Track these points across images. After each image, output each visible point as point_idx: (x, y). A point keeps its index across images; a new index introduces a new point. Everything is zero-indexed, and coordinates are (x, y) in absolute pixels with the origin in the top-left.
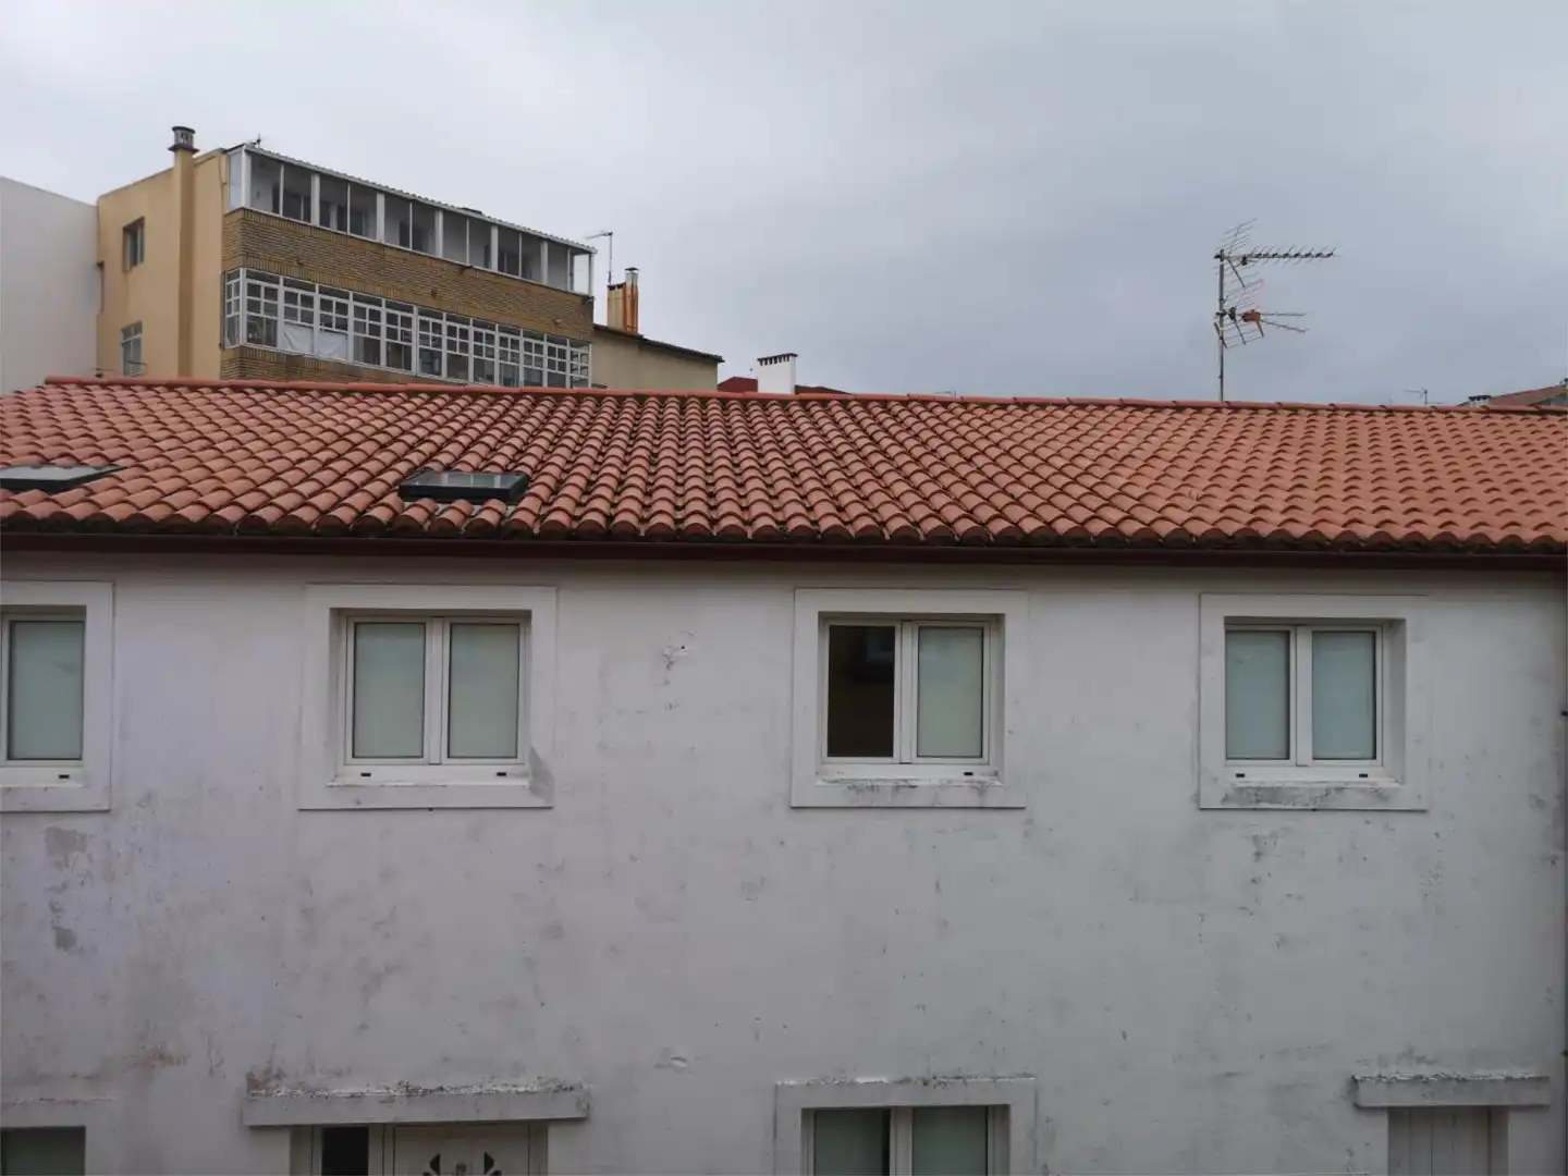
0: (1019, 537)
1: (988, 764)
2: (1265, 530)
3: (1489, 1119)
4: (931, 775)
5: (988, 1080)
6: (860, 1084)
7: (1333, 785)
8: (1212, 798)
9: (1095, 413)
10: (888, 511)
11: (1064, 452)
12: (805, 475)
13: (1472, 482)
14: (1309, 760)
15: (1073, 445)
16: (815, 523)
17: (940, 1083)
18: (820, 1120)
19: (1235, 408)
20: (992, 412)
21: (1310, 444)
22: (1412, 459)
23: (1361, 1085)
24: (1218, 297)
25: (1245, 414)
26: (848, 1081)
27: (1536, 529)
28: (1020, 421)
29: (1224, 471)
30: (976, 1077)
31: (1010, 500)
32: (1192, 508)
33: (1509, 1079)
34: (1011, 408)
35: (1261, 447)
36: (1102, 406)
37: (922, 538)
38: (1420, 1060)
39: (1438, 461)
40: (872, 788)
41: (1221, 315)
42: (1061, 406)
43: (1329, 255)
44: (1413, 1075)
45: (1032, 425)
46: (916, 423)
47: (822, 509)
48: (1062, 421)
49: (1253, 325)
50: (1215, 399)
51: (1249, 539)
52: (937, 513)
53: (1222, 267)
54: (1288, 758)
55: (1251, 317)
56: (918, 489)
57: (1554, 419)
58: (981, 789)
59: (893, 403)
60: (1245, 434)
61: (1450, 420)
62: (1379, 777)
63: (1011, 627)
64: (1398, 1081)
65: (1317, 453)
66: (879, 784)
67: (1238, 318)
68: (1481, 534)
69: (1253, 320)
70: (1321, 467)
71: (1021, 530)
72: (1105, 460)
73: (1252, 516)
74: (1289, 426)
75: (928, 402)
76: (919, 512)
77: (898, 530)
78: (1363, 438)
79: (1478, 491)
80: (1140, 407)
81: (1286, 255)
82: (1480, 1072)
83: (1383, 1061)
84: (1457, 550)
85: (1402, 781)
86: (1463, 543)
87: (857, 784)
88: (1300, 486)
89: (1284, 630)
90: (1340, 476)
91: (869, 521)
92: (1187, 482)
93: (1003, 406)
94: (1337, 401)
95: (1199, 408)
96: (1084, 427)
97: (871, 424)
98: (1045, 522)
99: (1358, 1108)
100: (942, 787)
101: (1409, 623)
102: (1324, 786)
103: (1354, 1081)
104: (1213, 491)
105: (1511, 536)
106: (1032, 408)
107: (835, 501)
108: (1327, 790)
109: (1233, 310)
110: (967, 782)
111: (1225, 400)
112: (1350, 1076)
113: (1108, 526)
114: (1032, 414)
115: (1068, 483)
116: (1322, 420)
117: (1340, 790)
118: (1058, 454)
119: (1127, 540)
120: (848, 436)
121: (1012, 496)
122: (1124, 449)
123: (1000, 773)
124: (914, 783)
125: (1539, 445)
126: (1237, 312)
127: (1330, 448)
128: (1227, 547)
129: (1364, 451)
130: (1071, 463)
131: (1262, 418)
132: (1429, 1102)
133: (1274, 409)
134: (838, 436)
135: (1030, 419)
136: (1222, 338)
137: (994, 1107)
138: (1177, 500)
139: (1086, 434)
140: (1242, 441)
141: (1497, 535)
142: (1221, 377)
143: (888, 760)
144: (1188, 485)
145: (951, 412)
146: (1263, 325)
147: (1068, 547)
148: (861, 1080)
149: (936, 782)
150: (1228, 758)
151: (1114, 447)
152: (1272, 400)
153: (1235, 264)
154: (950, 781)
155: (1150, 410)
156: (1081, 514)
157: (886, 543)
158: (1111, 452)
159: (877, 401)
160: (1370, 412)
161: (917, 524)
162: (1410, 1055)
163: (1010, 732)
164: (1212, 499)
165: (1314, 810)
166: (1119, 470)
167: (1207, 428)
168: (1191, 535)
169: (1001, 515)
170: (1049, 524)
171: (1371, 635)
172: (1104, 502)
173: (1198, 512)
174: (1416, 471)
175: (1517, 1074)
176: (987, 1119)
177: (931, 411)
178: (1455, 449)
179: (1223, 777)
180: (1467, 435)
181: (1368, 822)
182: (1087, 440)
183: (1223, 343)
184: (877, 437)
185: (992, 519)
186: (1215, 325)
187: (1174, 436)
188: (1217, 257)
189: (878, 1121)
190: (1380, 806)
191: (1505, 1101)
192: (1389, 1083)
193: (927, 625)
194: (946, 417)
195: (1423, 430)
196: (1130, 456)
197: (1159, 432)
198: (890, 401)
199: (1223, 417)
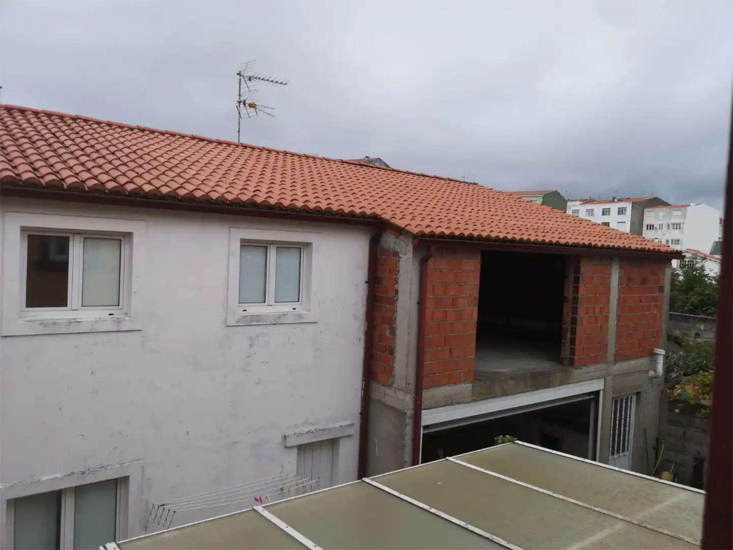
0: (142, 193)
1: (122, 309)
2: (259, 200)
3: (333, 443)
4: (89, 316)
5: (118, 465)
6: (44, 481)
7: (281, 314)
8: (232, 321)
9: (180, 139)
10: (65, 173)
11: (164, 155)
12: (10, 149)
13: (338, 188)
14: (273, 303)
15: (169, 153)
16: (19, 175)
17: (91, 471)
18: (17, 504)
19: (245, 147)
20: (125, 131)
21: (276, 166)
22: (316, 177)
23: (288, 439)
24: (238, 94)
25: (249, 150)
26: (37, 480)
27: (360, 208)
28: (141, 137)
29: (240, 173)
30: (111, 466)
31: (136, 174)
32: (228, 188)
33: (341, 426)
34: (136, 131)
35: (256, 165)
36: (183, 137)
37: (87, 189)
38: (310, 424)
39: (325, 180)
40: (54, 324)
41: (240, 102)
42: (163, 134)
43: (286, 84)
44: (307, 430)
45: (147, 141)
46: (81, 130)
47: (22, 168)
48: (163, 141)
49: (253, 109)
50: (236, 141)
51: (252, 203)
52: (95, 177)
53: (240, 79)
54: (265, 302)
55: (252, 106)
56: (83, 164)
57: (365, 168)
58: (119, 322)
59: (67, 118)
60: (249, 159)
61: (329, 164)
62: (300, 308)
63: (136, 239)
64: (302, 434)
65: (279, 171)
66: (58, 321)
67: (247, 105)
68: (341, 209)
69: (253, 107)
70: (281, 176)
71: (143, 190)
72: (184, 162)
73: (254, 194)
74: (268, 158)
75: (89, 121)
76: (85, 176)
77: (71, 184)
78: (297, 166)
79: (340, 192)
80: (202, 140)
81: (268, 80)
82: (331, 425)
83: (296, 426)
84: (333, 215)
85: (309, 310)
86: (335, 212)
87: (44, 322)
88: (273, 183)
89: (264, 246)
90: (288, 182)
91: (53, 177)
92: (224, 176)
93: (131, 129)
94: (287, 150)
95: (229, 144)
96: (174, 146)
97: (54, 127)
98: (156, 187)
99: (285, 447)
100: (96, 322)
101: (314, 245)
102: (279, 314)
103: (285, 436)
104: (236, 181)
105: (352, 211)
106: (147, 132)
107: (32, 165)
108: (280, 315)
109: (244, 101)
110: (110, 318)
111: (240, 142)
112: (283, 435)
113: (188, 192)
114: (146, 135)
115: (167, 170)
116: (281, 157)
117: (284, 315)
118: (161, 156)
119: (197, 199)
120: (39, 132)
121: (137, 173)
122: (194, 158)
123: (128, 313)
124: (79, 321)
125: (360, 177)
126: (246, 102)
127: (284, 169)
128: (244, 206)
129: (297, 172)
130: (168, 161)
131: (256, 153)
132: (314, 440)
133: (261, 150)
134: (33, 131)
135: (146, 138)
136: (239, 113)
137: (121, 478)
138: (220, 183)
139: (176, 149)
140: (248, 161)
141: (347, 210)
142: (239, 131)
143: (65, 308)
144: (224, 177)
145: (102, 128)
146: (257, 110)
147: (168, 200)
148: (44, 479)
149: (93, 319)
150: (239, 303)
151: (190, 156)
152: (261, 146)
153: (246, 79)
154: (100, 319)
155: (206, 142)
156: (174, 185)
157: (64, 190)
158: (188, 159)
159: (56, 115)
160: (300, 156)
161: (84, 182)
162: (306, 423)
163: (135, 292)
164: (235, 184)
165: (274, 324)
166: (192, 167)
167: (232, 153)
168: (227, 200)
169: (131, 182)
170: (158, 188)
171: (299, 249)
172: (185, 181)
173: (230, 189)
174: (317, 181)
175: (344, 424)
176: (117, 485)
177: (90, 125)
178: (331, 175)
179: (238, 311)
180: (335, 170)
181: (295, 328)
182: (176, 152)
183: (240, 116)
184: (58, 134)
185: (127, 183)
186: (237, 106)
187: (218, 155)
188: (238, 74)
189: (55, 498)
190: (300, 322)
191: (338, 436)
192: (298, 436)
193: (89, 237)
194: (99, 130)
195: (319, 166)
196: (197, 161)
197: (210, 152)
198: (66, 117)
199: (239, 150)
